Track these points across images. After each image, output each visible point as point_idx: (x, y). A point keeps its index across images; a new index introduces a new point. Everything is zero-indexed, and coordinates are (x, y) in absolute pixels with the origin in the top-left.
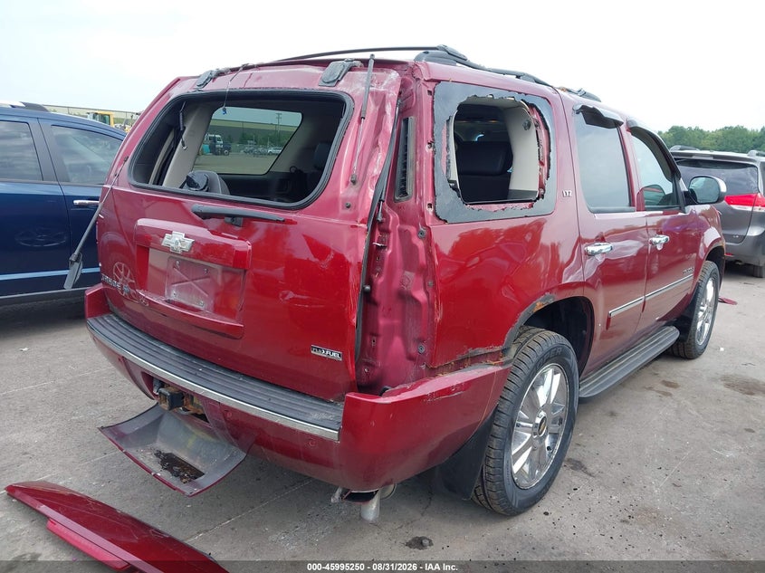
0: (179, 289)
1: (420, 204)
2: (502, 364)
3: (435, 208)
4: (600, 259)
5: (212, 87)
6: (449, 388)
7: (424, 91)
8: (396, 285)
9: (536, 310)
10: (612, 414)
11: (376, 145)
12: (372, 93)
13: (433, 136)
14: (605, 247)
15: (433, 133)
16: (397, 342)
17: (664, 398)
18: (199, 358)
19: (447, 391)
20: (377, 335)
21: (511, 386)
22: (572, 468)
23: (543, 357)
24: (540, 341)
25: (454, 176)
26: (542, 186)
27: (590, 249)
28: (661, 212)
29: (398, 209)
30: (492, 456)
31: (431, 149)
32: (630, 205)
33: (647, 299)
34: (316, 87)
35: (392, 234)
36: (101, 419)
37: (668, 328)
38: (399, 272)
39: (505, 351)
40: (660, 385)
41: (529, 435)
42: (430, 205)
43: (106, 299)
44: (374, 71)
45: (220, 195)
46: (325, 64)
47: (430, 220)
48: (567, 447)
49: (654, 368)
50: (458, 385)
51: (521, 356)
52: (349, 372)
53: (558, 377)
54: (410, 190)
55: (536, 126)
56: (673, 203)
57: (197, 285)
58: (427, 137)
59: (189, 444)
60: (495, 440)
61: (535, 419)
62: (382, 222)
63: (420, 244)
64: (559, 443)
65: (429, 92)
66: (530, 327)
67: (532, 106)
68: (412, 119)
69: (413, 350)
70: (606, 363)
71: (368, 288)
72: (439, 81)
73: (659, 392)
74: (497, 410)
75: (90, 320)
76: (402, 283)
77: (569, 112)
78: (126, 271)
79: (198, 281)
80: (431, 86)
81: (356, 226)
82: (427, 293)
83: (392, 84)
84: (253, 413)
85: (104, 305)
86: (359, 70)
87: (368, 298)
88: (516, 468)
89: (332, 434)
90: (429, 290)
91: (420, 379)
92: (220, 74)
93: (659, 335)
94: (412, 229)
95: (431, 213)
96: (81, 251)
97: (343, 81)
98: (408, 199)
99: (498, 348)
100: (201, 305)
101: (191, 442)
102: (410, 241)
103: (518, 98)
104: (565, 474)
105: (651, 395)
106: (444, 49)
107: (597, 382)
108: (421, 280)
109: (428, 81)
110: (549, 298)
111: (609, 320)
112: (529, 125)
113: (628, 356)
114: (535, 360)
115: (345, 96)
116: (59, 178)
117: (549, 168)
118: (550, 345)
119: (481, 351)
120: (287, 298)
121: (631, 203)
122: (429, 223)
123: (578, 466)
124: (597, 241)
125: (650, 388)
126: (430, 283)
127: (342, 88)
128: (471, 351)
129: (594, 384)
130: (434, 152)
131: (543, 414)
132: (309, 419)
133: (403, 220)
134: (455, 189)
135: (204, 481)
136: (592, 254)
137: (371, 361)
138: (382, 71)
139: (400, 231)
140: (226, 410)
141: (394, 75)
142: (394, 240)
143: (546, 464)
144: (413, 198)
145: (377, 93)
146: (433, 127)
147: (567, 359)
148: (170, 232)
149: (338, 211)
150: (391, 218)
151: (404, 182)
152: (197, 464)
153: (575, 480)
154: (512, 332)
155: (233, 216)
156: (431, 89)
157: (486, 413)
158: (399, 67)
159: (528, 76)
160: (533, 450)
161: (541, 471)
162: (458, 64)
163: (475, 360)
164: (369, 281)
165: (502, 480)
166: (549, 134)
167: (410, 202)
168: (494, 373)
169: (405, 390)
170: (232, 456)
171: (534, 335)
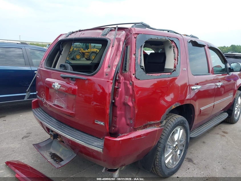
0: (57, 101)
1: (130, 74)
2: (160, 127)
3: (135, 75)
4: (196, 91)
5: (70, 37)
6: (140, 135)
7: (133, 37)
8: (123, 100)
9: (172, 108)
10: (204, 142)
11: (117, 55)
12: (116, 38)
13: (135, 52)
14: (199, 87)
15: (135, 51)
16: (123, 119)
17: (223, 137)
18: (63, 123)
19: (140, 136)
20: (117, 117)
21: (164, 134)
22: (188, 161)
23: (176, 124)
24: (175, 119)
25: (143, 65)
26: (175, 67)
27: (193, 88)
28: (221, 75)
29: (124, 76)
30: (158, 158)
31: (135, 56)
32: (208, 73)
33: (215, 104)
34: (100, 37)
35: (121, 84)
36: (38, 140)
37: (224, 113)
38: (124, 96)
39: (161, 122)
40: (221, 133)
41: (171, 150)
42: (134, 74)
43: (38, 103)
44: (117, 31)
45: (69, 71)
46: (103, 29)
47: (133, 79)
48: (186, 154)
49: (220, 127)
50: (144, 134)
51: (168, 124)
52: (106, 129)
53: (182, 131)
54: (127, 69)
55: (173, 47)
56: (225, 71)
57: (62, 99)
58: (133, 52)
59: (60, 151)
60: (159, 152)
61: (173, 145)
62: (118, 80)
63: (130, 87)
64: (183, 153)
65: (135, 38)
66: (172, 114)
67: (172, 41)
68: (129, 47)
69: (128, 122)
70: (201, 125)
71: (113, 101)
72: (138, 34)
73: (221, 135)
74: (159, 142)
75: (33, 110)
76: (125, 100)
77: (186, 42)
78: (45, 95)
79: (63, 98)
80: (136, 36)
81: (109, 81)
82: (133, 103)
83: (123, 35)
84: (77, 142)
85: (38, 105)
86: (113, 31)
87: (114, 105)
88: (166, 162)
89: (100, 150)
90: (133, 102)
91: (131, 132)
92: (73, 33)
93: (221, 115)
94: (128, 82)
95: (134, 77)
96: (30, 88)
97: (108, 34)
98: (127, 72)
99: (158, 122)
100: (63, 106)
101: (61, 150)
102: (127, 86)
103: (167, 39)
104: (185, 163)
105: (218, 136)
106: (142, 23)
107: (197, 132)
108: (131, 99)
109: (135, 34)
110: (177, 104)
111: (200, 111)
112: (171, 47)
113: (209, 123)
114: (173, 125)
115: (108, 39)
116: (31, 65)
117: (178, 61)
118: (178, 120)
119: (152, 122)
120: (93, 104)
121: (209, 72)
122: (133, 80)
123: (190, 160)
124: (196, 85)
125: (218, 134)
126: (134, 100)
127: (107, 37)
128: (148, 122)
129: (196, 132)
130: (136, 57)
131: (176, 143)
132: (93, 145)
133: (125, 79)
134: (143, 69)
135: (63, 163)
136: (194, 89)
137: (115, 125)
138: (120, 31)
139: (124, 82)
140: (69, 140)
141: (124, 32)
142: (122, 86)
143: (178, 160)
144: (128, 72)
145: (118, 38)
146: (135, 49)
147: (185, 125)
148: (54, 83)
149: (104, 76)
150: (121, 78)
151: (126, 67)
152: (62, 157)
153: (189, 165)
154: (164, 116)
155: (72, 78)
156: (135, 37)
157: (155, 143)
158: (126, 30)
159: (172, 31)
160: (173, 155)
161: (176, 162)
162: (146, 28)
163: (151, 125)
164: (114, 99)
165: (161, 166)
166: (178, 50)
167: (127, 73)
168: (157, 130)
169: (124, 136)
170: (72, 155)
171: (173, 116)
